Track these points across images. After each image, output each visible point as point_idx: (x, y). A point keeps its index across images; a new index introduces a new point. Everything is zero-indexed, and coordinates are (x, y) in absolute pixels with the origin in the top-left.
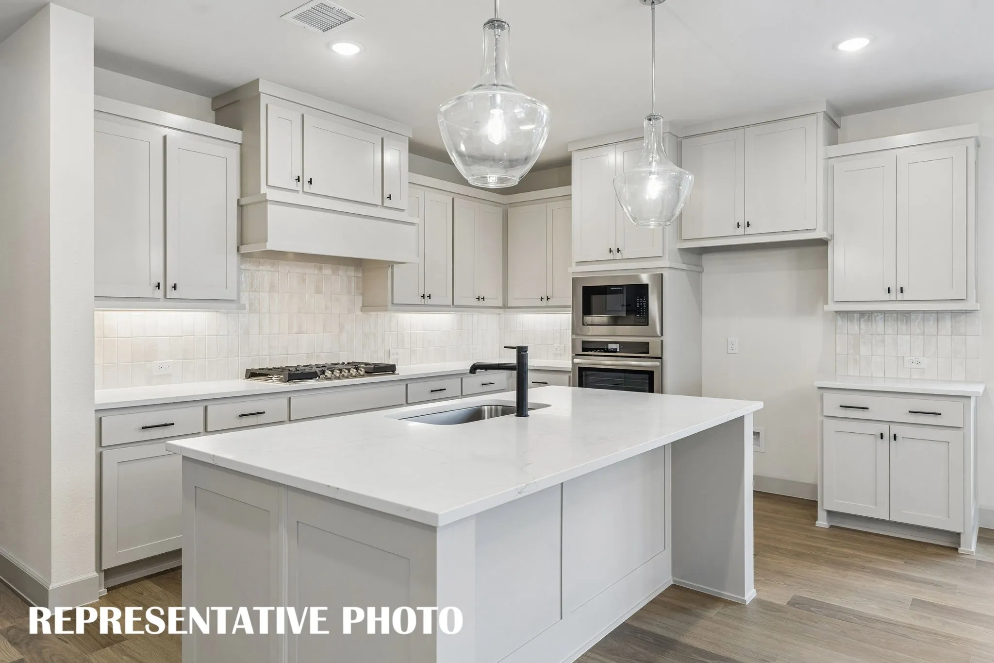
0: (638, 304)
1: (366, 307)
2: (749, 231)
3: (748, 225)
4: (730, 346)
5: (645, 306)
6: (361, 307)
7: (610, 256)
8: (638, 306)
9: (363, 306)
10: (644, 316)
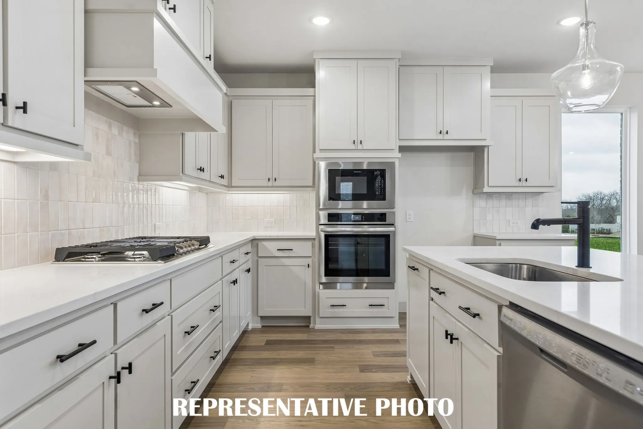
0: (377, 184)
1: (142, 176)
2: (447, 137)
3: (447, 133)
4: (408, 216)
5: (383, 186)
6: (138, 176)
7: (353, 147)
8: (377, 186)
9: (140, 175)
10: (382, 193)
